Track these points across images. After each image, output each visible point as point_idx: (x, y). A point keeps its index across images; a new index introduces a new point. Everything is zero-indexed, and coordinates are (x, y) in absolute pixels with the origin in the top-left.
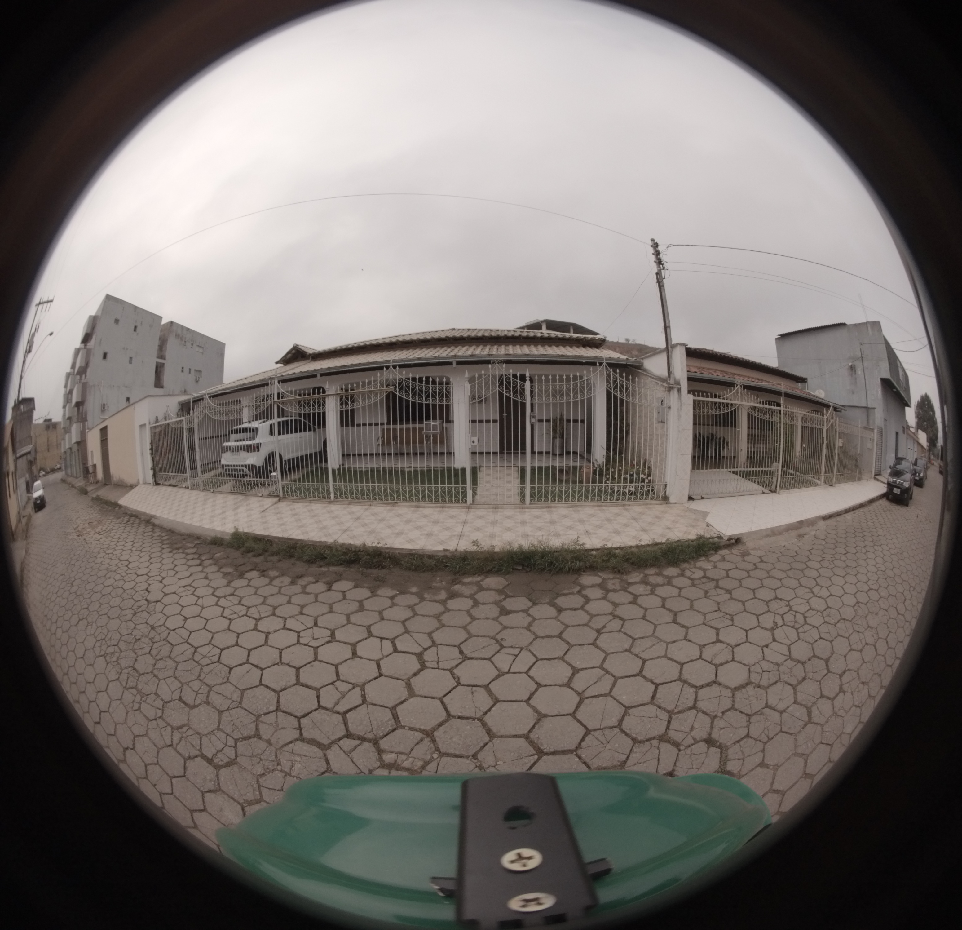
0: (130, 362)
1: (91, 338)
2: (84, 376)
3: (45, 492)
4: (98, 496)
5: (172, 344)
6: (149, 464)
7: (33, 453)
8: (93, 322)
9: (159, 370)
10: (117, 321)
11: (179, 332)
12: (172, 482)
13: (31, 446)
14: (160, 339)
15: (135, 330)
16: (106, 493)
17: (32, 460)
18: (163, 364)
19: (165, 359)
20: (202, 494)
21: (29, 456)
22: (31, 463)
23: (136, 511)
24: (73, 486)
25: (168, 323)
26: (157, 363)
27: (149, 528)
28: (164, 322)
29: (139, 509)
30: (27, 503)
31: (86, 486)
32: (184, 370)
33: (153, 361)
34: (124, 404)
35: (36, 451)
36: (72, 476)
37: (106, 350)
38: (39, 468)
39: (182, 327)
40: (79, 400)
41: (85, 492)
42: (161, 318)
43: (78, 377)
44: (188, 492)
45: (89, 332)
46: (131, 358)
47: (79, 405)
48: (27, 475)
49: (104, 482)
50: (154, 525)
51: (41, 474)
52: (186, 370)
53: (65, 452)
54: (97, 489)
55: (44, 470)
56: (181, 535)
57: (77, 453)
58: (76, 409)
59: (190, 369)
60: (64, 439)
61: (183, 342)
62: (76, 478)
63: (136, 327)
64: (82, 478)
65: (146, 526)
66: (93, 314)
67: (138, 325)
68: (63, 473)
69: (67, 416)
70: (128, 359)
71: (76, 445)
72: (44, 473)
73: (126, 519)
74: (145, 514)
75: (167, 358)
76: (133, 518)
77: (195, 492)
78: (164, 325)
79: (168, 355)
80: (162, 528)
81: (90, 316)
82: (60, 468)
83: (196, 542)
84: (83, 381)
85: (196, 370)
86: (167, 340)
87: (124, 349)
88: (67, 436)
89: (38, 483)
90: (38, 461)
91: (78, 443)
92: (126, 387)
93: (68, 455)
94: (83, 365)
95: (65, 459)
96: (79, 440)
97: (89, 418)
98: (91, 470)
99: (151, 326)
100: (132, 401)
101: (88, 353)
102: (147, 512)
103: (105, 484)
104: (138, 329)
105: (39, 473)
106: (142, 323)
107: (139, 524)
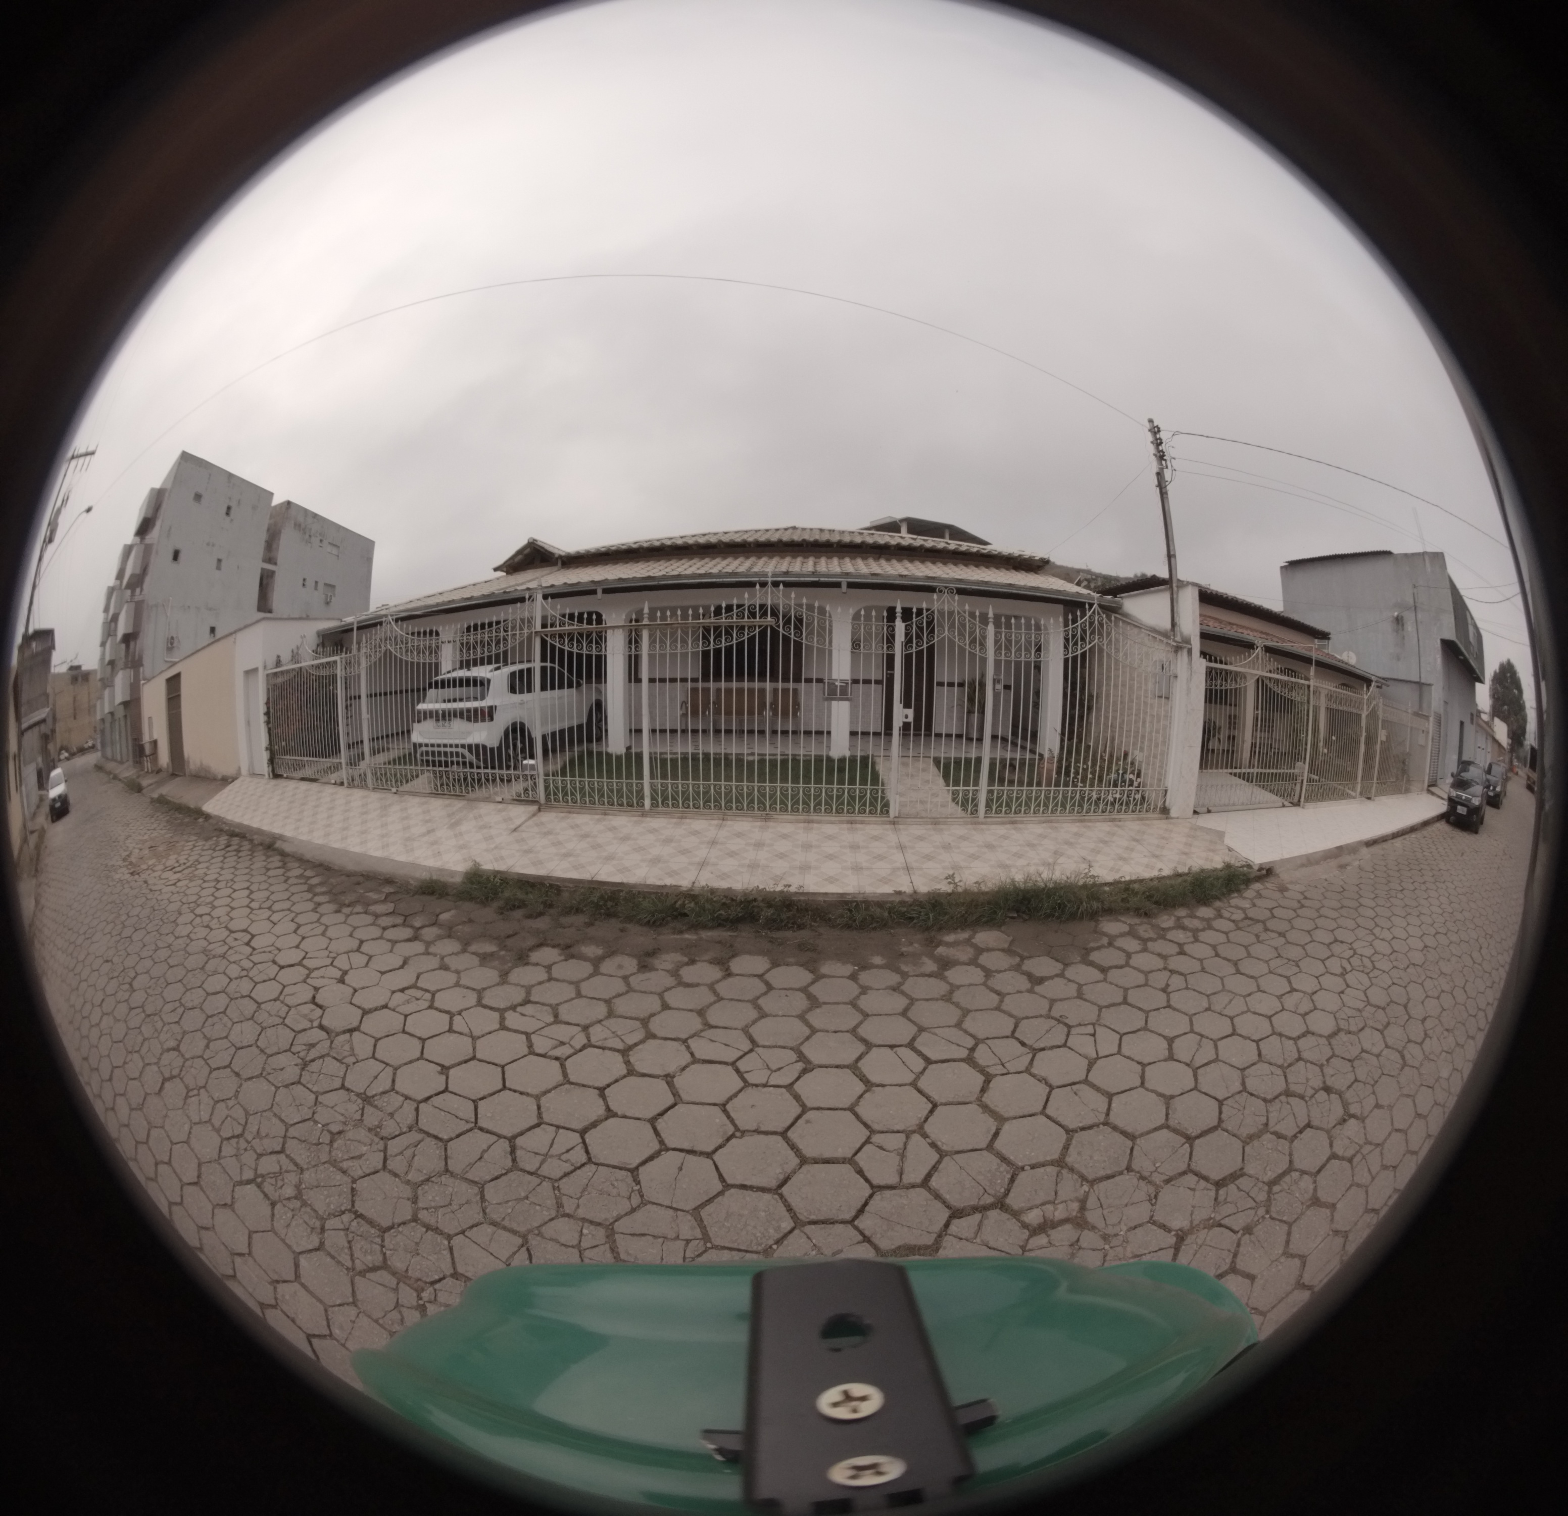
0: (219, 568)
1: (154, 525)
2: (138, 590)
3: (68, 787)
4: (161, 796)
5: (288, 540)
6: (263, 739)
7: (50, 721)
8: (157, 499)
9: (266, 582)
10: (198, 497)
11: (301, 519)
12: (308, 772)
13: (47, 710)
14: (268, 530)
15: (228, 514)
16: (173, 790)
17: (49, 733)
18: (273, 572)
19: (275, 564)
20: (375, 796)
21: (43, 727)
22: (46, 738)
23: (240, 825)
24: (115, 777)
25: (281, 505)
26: (263, 569)
27: (276, 860)
28: (276, 501)
29: (246, 822)
30: (38, 807)
31: (138, 777)
32: (307, 583)
33: (256, 566)
34: (206, 638)
35: (55, 719)
36: (113, 759)
37: (178, 547)
38: (58, 746)
39: (306, 511)
40: (130, 630)
41: (139, 789)
42: (272, 494)
43: (129, 592)
44: (342, 791)
45: (149, 516)
46: (219, 561)
47: (128, 639)
48: (40, 759)
49: (171, 770)
50: (283, 854)
51: (62, 757)
52: (310, 583)
53: (103, 720)
54: (159, 784)
55: (67, 750)
56: (349, 875)
57: (123, 723)
58: (123, 646)
59: (316, 582)
60: (101, 698)
61: (307, 536)
62: (121, 763)
63: (229, 508)
64: (130, 763)
65: (268, 857)
66: (158, 485)
67: (233, 505)
68: (99, 754)
69: (107, 658)
70: (215, 562)
71: (122, 707)
72: (66, 755)
73: (223, 840)
74: (259, 832)
75: (279, 562)
76: (236, 840)
77: (358, 794)
78: (276, 507)
79: (280, 559)
80: (302, 860)
81: (153, 490)
82: (93, 747)
83: (388, 889)
84: (137, 598)
85: (326, 585)
86: (280, 532)
87: (208, 544)
88: (107, 693)
89: (57, 772)
90: (58, 734)
91: (126, 704)
92: (210, 609)
93: (108, 725)
94: (138, 571)
95: (103, 732)
96: (128, 698)
97: (147, 661)
98: (148, 750)
99: (254, 508)
100: (219, 634)
101: (147, 551)
102: (265, 828)
103: (174, 775)
104: (232, 512)
105: (59, 754)
106: (239, 502)
107: (253, 851)
